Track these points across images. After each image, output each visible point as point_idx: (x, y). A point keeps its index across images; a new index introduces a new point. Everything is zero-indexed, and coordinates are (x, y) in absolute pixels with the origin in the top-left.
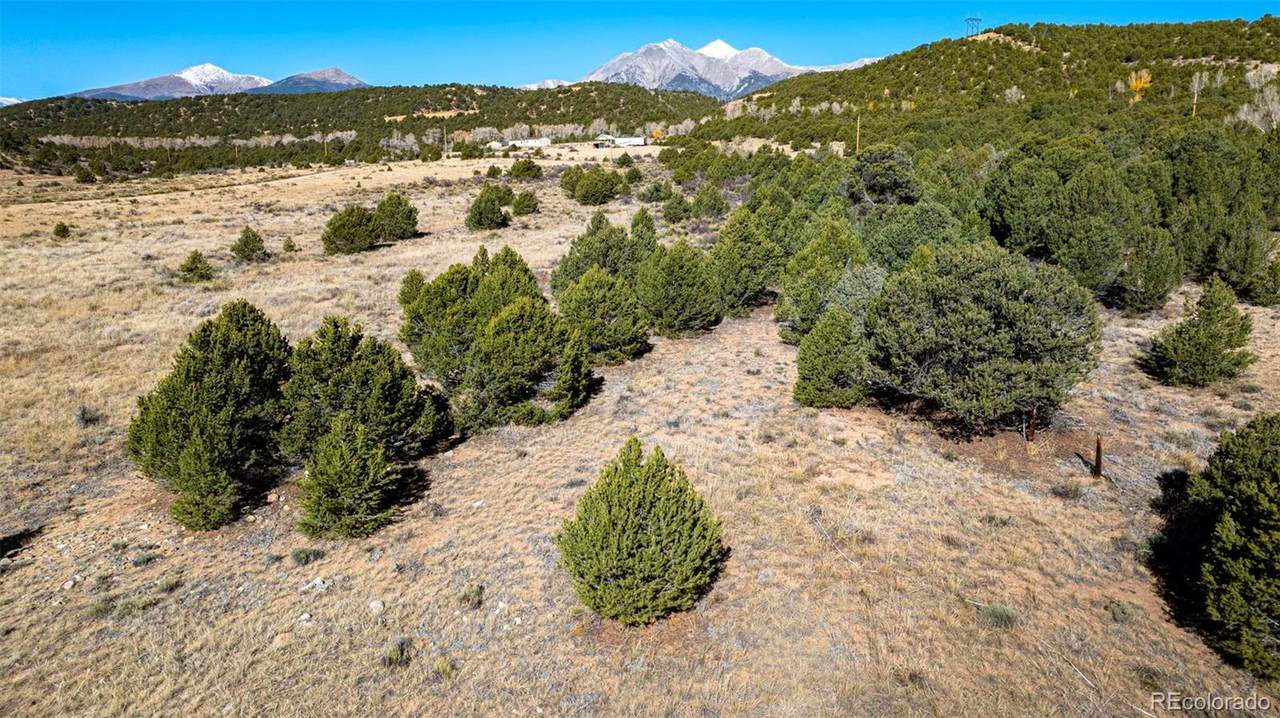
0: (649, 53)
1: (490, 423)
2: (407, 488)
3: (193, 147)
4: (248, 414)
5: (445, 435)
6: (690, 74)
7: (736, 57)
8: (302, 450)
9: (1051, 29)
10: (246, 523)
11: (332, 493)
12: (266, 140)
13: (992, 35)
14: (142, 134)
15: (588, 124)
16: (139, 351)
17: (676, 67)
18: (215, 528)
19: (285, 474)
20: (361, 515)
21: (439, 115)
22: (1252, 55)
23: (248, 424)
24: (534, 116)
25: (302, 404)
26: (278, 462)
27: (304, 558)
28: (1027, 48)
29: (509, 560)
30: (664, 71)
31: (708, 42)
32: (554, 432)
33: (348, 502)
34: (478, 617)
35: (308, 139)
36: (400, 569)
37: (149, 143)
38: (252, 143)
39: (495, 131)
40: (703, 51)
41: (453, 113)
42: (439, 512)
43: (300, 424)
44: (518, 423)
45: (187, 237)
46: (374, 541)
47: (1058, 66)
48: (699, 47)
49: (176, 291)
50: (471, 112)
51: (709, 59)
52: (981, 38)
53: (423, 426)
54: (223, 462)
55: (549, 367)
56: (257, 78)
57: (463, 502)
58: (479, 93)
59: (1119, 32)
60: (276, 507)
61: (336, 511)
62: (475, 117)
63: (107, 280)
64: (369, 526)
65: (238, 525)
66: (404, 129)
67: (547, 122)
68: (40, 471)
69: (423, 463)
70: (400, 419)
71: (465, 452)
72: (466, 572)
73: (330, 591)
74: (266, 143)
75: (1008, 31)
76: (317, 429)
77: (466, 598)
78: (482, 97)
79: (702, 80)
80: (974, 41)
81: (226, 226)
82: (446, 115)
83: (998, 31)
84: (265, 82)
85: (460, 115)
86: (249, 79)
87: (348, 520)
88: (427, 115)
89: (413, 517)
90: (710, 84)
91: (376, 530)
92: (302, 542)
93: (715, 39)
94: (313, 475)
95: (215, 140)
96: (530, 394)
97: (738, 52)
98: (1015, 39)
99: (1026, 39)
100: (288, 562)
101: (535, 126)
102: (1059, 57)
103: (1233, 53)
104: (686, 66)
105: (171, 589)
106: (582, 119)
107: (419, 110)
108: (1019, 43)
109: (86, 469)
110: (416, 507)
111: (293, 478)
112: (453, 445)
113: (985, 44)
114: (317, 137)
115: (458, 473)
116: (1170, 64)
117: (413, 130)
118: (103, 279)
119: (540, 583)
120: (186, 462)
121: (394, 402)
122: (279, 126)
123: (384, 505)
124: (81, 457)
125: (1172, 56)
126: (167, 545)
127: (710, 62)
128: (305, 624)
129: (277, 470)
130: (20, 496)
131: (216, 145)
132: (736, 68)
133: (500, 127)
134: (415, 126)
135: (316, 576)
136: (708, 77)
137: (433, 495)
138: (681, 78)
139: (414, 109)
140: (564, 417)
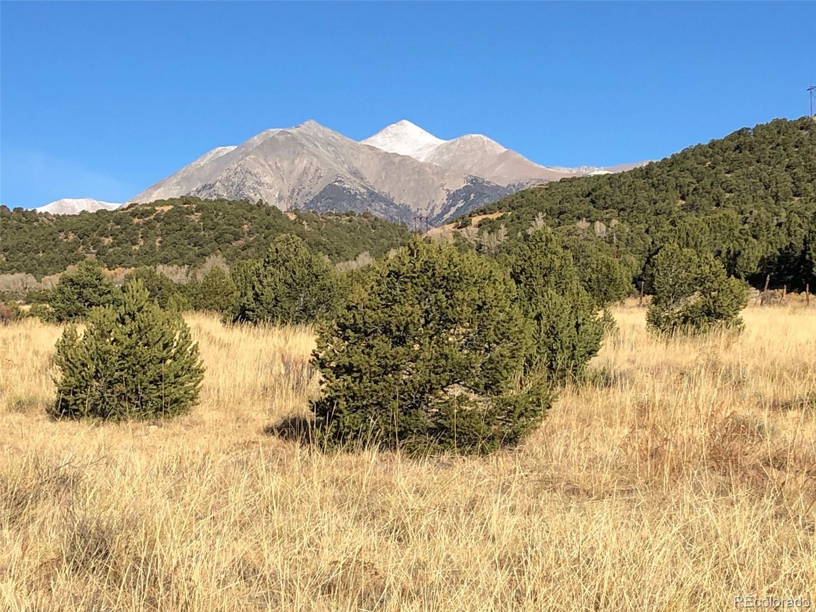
6: (350, 184)
7: (439, 152)
30: (300, 181)
40: (364, 142)
51: (386, 156)
79: (374, 196)
90: (389, 202)
97: (443, 143)
104: (343, 170)
127: (390, 161)
132: (440, 174)
136: (385, 190)
138: (333, 193)
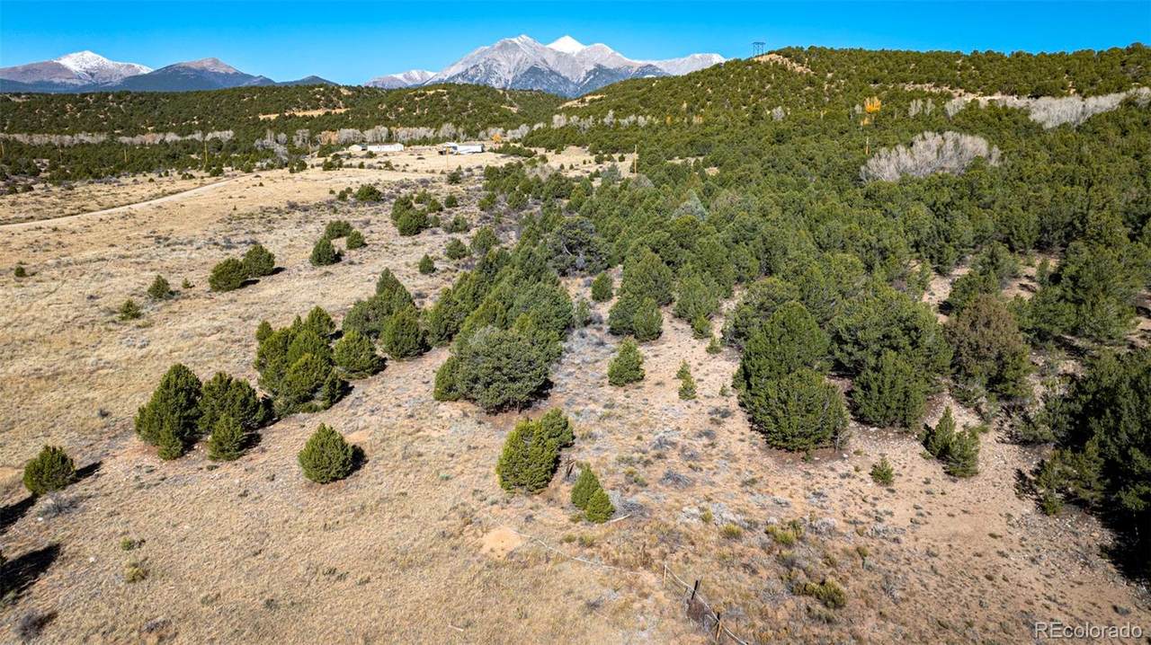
0: (504, 47)
1: (292, 412)
2: (251, 441)
3: (82, 144)
4: (185, 414)
5: (270, 418)
6: (541, 66)
7: (583, 52)
8: (208, 428)
9: (822, 52)
10: (187, 457)
11: (221, 444)
12: (151, 138)
13: (774, 56)
14: (31, 131)
15: (438, 127)
16: (113, 374)
17: (529, 60)
18: (175, 458)
19: (201, 437)
20: (232, 452)
21: (309, 113)
22: (958, 85)
23: (185, 418)
24: (392, 118)
25: (208, 409)
26: (197, 433)
27: (211, 468)
28: (799, 69)
29: (287, 467)
30: (518, 64)
31: (558, 38)
32: (320, 415)
33: (227, 447)
34: (272, 483)
35: (189, 137)
36: (246, 470)
37: (38, 139)
38: (138, 139)
39: (358, 132)
40: (552, 46)
41: (321, 112)
42: (263, 451)
43: (207, 417)
44: (304, 412)
45: (112, 276)
46: (237, 462)
47: (821, 86)
48: (550, 43)
49: (119, 327)
50: (338, 111)
51: (558, 53)
52: (765, 59)
53: (259, 416)
54: (177, 434)
55: (319, 386)
56: (137, 66)
57: (274, 447)
58: (345, 92)
59: (872, 56)
60: (198, 450)
61: (223, 451)
62: (341, 118)
63: (70, 318)
64: (235, 457)
65: (184, 458)
66: (276, 127)
67: (406, 124)
68: (90, 439)
69: (260, 431)
70: (248, 414)
71: (279, 426)
72: (270, 471)
73: (221, 478)
74: (150, 141)
75: (786, 53)
76: (214, 419)
77: (268, 478)
78: (348, 97)
79: (552, 72)
80: (759, 62)
81: (138, 263)
82: (315, 113)
83: (778, 53)
84: (145, 70)
85: (327, 114)
86: (129, 66)
87: (227, 454)
88: (297, 114)
89: (253, 453)
90: (559, 75)
91: (238, 458)
92: (210, 463)
93: (563, 35)
94: (213, 437)
95: (102, 138)
96: (312, 398)
97: (585, 47)
98: (791, 61)
99: (799, 61)
100: (205, 470)
101: (393, 128)
102: (823, 78)
103: (946, 82)
104: (538, 60)
105: (163, 479)
106: (434, 123)
107: (290, 109)
108: (794, 64)
109: (110, 438)
110: (255, 449)
111: (204, 439)
112: (274, 423)
113: (767, 65)
114: (198, 136)
115: (275, 435)
116: (903, 89)
117: (285, 129)
118: (67, 317)
119: (296, 473)
120: (163, 433)
121: (246, 407)
122: (162, 123)
123: (241, 449)
124: (106, 433)
125: (905, 81)
126: (156, 465)
127: (560, 56)
128: (213, 487)
129: (197, 436)
130: (86, 450)
131: (103, 142)
132: (583, 62)
133: (363, 126)
134: (285, 125)
135: (216, 473)
136: (558, 69)
137: (262, 444)
138: (534, 71)
139: (286, 108)
140: (326, 408)
